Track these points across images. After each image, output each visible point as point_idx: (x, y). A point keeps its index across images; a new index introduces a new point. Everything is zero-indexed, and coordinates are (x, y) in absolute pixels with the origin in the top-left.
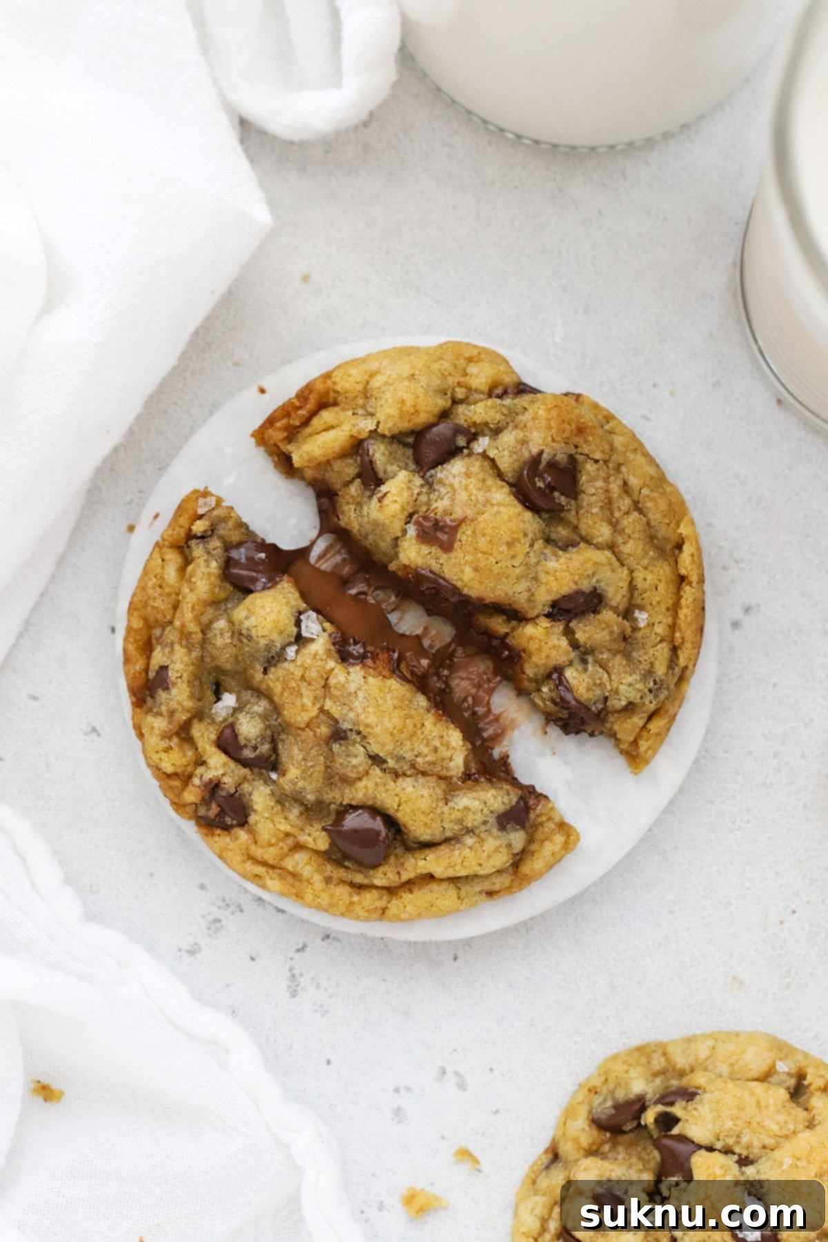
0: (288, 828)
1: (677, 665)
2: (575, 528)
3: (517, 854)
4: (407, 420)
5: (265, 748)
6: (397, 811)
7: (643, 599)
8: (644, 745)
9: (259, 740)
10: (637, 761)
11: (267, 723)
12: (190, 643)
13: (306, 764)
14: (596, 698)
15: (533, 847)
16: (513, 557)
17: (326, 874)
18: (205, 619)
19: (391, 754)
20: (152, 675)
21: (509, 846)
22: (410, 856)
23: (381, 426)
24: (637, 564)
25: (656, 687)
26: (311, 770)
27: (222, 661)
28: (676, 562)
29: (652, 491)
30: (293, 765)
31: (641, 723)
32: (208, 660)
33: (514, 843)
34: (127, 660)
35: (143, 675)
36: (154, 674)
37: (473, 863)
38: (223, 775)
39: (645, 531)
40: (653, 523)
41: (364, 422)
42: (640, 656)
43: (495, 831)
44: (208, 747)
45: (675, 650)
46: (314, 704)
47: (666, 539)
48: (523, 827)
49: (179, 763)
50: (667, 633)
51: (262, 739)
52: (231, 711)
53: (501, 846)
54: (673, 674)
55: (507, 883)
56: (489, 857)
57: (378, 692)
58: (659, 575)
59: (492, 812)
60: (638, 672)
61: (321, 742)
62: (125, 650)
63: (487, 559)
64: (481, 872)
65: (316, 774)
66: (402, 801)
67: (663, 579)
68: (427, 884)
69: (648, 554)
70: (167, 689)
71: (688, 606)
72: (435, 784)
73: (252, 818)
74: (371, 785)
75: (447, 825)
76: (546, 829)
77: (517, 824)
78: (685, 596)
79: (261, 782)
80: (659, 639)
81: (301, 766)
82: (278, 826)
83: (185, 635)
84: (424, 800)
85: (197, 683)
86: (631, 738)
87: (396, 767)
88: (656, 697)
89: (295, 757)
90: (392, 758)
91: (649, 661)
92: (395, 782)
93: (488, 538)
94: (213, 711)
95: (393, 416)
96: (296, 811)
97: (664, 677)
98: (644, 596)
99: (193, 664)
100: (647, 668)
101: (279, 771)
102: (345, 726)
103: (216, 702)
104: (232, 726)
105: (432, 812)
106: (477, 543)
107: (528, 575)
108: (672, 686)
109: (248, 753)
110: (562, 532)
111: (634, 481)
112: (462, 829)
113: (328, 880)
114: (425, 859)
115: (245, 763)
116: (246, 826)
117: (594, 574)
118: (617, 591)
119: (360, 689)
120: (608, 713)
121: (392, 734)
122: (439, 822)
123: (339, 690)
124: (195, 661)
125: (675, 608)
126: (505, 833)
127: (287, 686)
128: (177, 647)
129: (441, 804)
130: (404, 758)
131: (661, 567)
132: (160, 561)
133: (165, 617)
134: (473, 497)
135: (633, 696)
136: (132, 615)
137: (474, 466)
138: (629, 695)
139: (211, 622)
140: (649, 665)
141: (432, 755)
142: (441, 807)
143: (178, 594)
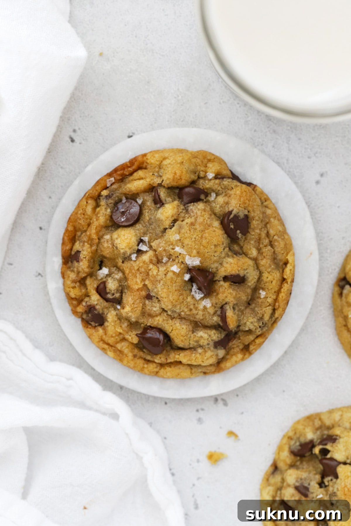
0: (121, 331)
1: (274, 316)
2: (242, 248)
3: (220, 359)
4: (176, 181)
5: (117, 295)
6: (170, 332)
7: (265, 286)
9: (115, 291)
11: (120, 284)
12: (92, 243)
13: (134, 306)
15: (228, 357)
16: (215, 252)
17: (134, 353)
18: (101, 234)
19: (170, 310)
20: (73, 253)
21: (217, 355)
22: (173, 352)
23: (164, 182)
24: (265, 270)
25: (263, 325)
26: (136, 309)
27: (105, 253)
28: (283, 272)
29: (279, 237)
30: (128, 305)
31: (253, 339)
32: (99, 251)
33: (219, 354)
34: (63, 244)
35: (69, 251)
36: (74, 253)
37: (200, 360)
38: (97, 304)
39: (272, 255)
40: (276, 252)
41: (157, 179)
42: (259, 310)
43: (212, 348)
44: (92, 290)
45: (274, 310)
46: (141, 282)
47: (280, 260)
48: (225, 348)
49: (78, 294)
50: (272, 302)
51: (117, 291)
52: (105, 276)
53: (213, 355)
54: (271, 320)
55: (213, 370)
56: (207, 359)
57: (169, 282)
58: (274, 277)
59: (212, 340)
60: (256, 318)
61: (142, 298)
62: (63, 239)
63: (204, 249)
64: (203, 364)
65: (138, 311)
66: (174, 329)
67: (275, 279)
68: (178, 365)
69: (271, 267)
70: (78, 261)
71: (284, 292)
72: (189, 324)
73: (106, 324)
74: (161, 320)
75: (191, 342)
76: (235, 351)
77: (222, 347)
78: (284, 288)
79: (113, 309)
80: (268, 304)
81: (131, 306)
82: (117, 329)
83: (90, 239)
84: (183, 330)
85: (92, 261)
87: (172, 315)
88: (262, 330)
89: (130, 302)
90: (170, 311)
91: (262, 313)
92: (171, 320)
93: (208, 241)
94: (98, 273)
95: (170, 179)
96: (125, 325)
97: (267, 322)
98: (266, 284)
99: (92, 252)
100: (261, 316)
101: (121, 306)
102: (152, 294)
103: (99, 270)
104: (104, 283)
105: (186, 336)
106: (202, 241)
107: (219, 261)
108: (270, 326)
109: (109, 296)
110: (236, 248)
111: (272, 232)
112: (198, 345)
113: (135, 356)
114: (179, 355)
115: (107, 300)
116: (103, 326)
117: (247, 269)
118: (253, 279)
119: (162, 280)
120: (239, 332)
121: (172, 302)
122: (188, 340)
123: (153, 278)
124: (93, 251)
125: (278, 292)
126: (216, 350)
127: (131, 271)
128: (86, 244)
129: (190, 333)
130: (176, 312)
131: (276, 273)
132: (85, 203)
133: (83, 228)
134: (205, 221)
135: (252, 327)
136: (69, 224)
137: (207, 207)
138: (250, 326)
139: (103, 235)
140: (262, 315)
141: (189, 312)
142: (190, 334)
143: (91, 219)
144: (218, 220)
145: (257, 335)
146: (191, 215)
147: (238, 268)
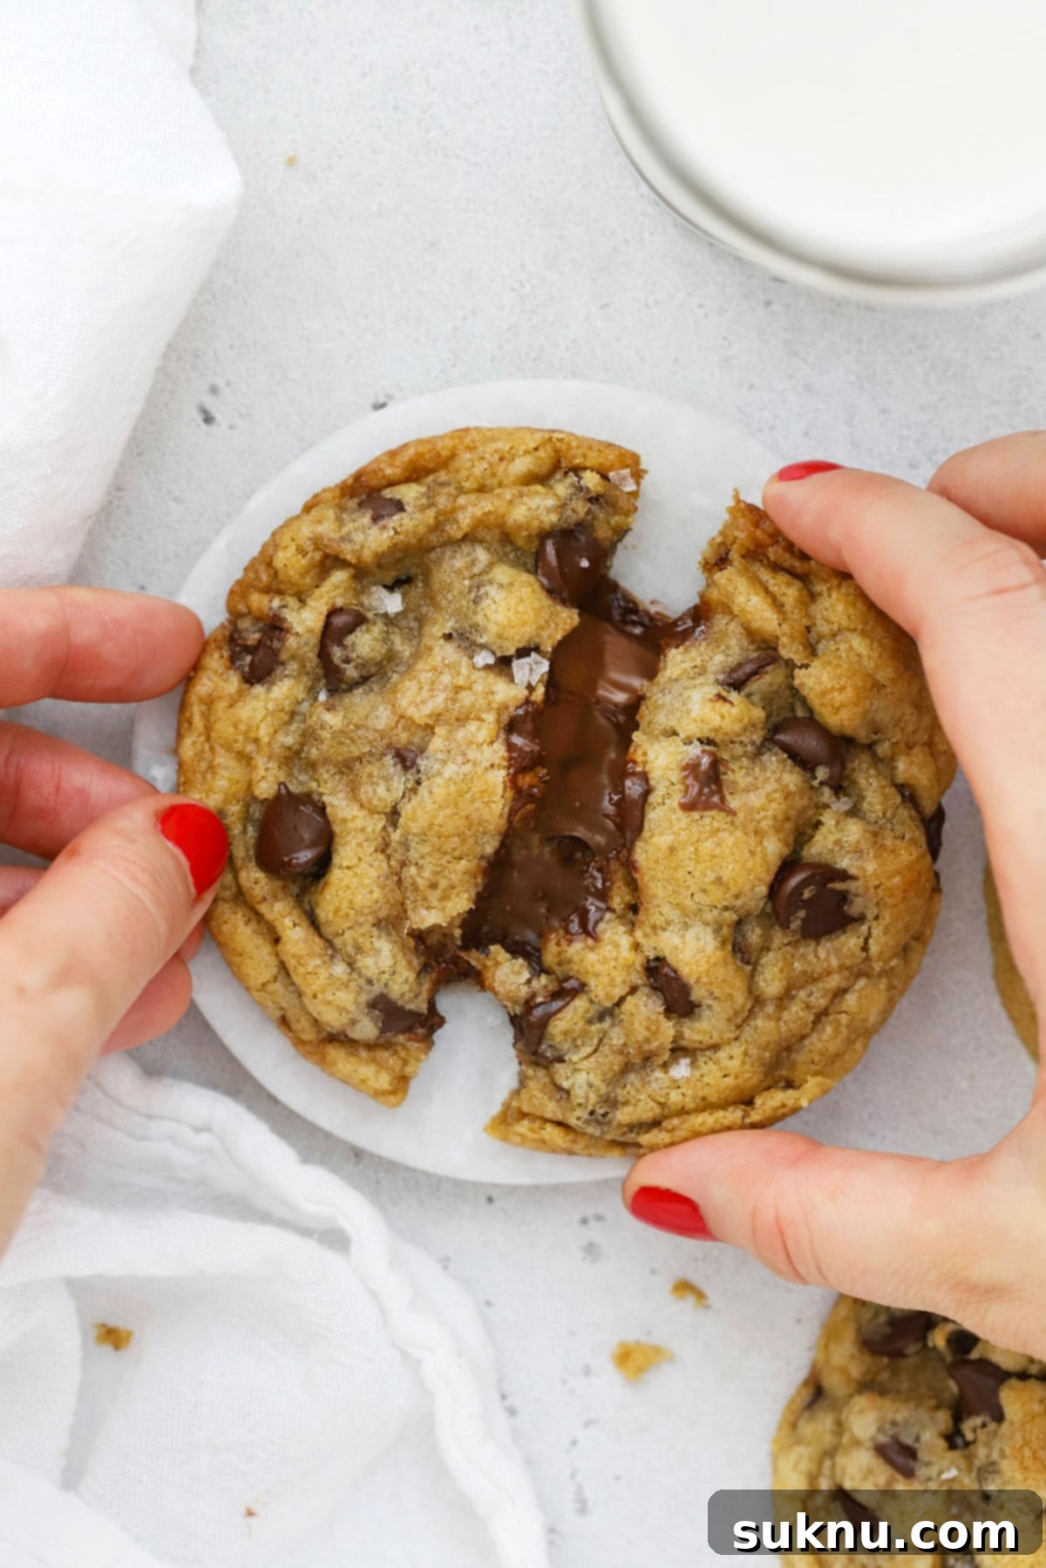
0: (265, 740)
1: (638, 1134)
2: (765, 948)
3: (346, 1036)
4: (820, 699)
5: (351, 672)
6: (340, 867)
7: (706, 1063)
8: (523, 1127)
9: (359, 661)
10: (502, 1126)
11: (384, 662)
12: (444, 526)
13: (352, 731)
14: (558, 1046)
15: (364, 1054)
18: (482, 533)
19: (408, 831)
20: (388, 493)
21: (353, 1022)
22: (291, 904)
24: (746, 1041)
25: (600, 1118)
26: (347, 741)
27: (440, 575)
28: (768, 1088)
29: (848, 1027)
30: (344, 716)
31: (549, 1115)
32: (433, 555)
33: (359, 1026)
34: (393, 454)
35: (384, 482)
36: (388, 496)
37: (314, 987)
38: (297, 634)
39: (793, 1035)
40: (807, 1042)
42: (632, 1084)
43: (364, 998)
44: (323, 601)
45: (656, 1124)
46: (431, 715)
47: (793, 1066)
48: (383, 1031)
49: (292, 573)
50: (673, 1108)
51: (362, 664)
52: (381, 612)
53: (348, 1012)
54: (624, 1134)
55: (306, 1037)
56: (329, 1003)
57: (479, 788)
58: (743, 1073)
59: (386, 985)
60: (610, 1088)
61: (387, 739)
62: (405, 446)
63: (690, 859)
64: (306, 1000)
65: (346, 749)
66: (356, 869)
67: (740, 1080)
68: (264, 939)
69: (765, 1050)
70: (375, 519)
72: (392, 901)
73: (259, 689)
74: (359, 823)
75: (348, 936)
76: (391, 1061)
77: (383, 1023)
78: (728, 1113)
79: (310, 683)
80: (662, 1100)
81: (347, 726)
82: (263, 725)
84: (368, 896)
85: (398, 554)
86: (526, 1109)
87: (393, 844)
88: (587, 1122)
89: (355, 715)
90: (402, 835)
91: (629, 1098)
92: (376, 850)
93: (717, 852)
94: (374, 589)
95: (819, 684)
96: (287, 739)
97: (615, 1124)
98: (711, 1064)
99: (420, 540)
100: (620, 1098)
101: (330, 701)
102: (422, 763)
103: (386, 587)
104: (359, 620)
105: (357, 912)
106: (706, 839)
108: (609, 1137)
109: (337, 653)
110: (755, 936)
111: (851, 1000)
112: (350, 956)
114: (295, 925)
115: (323, 654)
116: (247, 686)
117: (717, 999)
118: (704, 1032)
119: (475, 765)
120: (546, 1068)
121: (431, 826)
122: (349, 925)
123: (464, 738)
124: (425, 541)
125: (708, 1106)
126: (367, 1010)
127: (440, 672)
128: (431, 512)
129: (370, 918)
130: (409, 850)
131: (754, 1073)
132: (533, 445)
133: (466, 481)
134: (762, 814)
135: (579, 1093)
136: (452, 438)
137: (802, 798)
138: (576, 1086)
139: (481, 541)
140: (624, 1100)
141: (427, 883)
142: (366, 920)
143: (500, 485)
144: (787, 845)
145: (565, 1122)
146: (753, 769)
147: (703, 975)
